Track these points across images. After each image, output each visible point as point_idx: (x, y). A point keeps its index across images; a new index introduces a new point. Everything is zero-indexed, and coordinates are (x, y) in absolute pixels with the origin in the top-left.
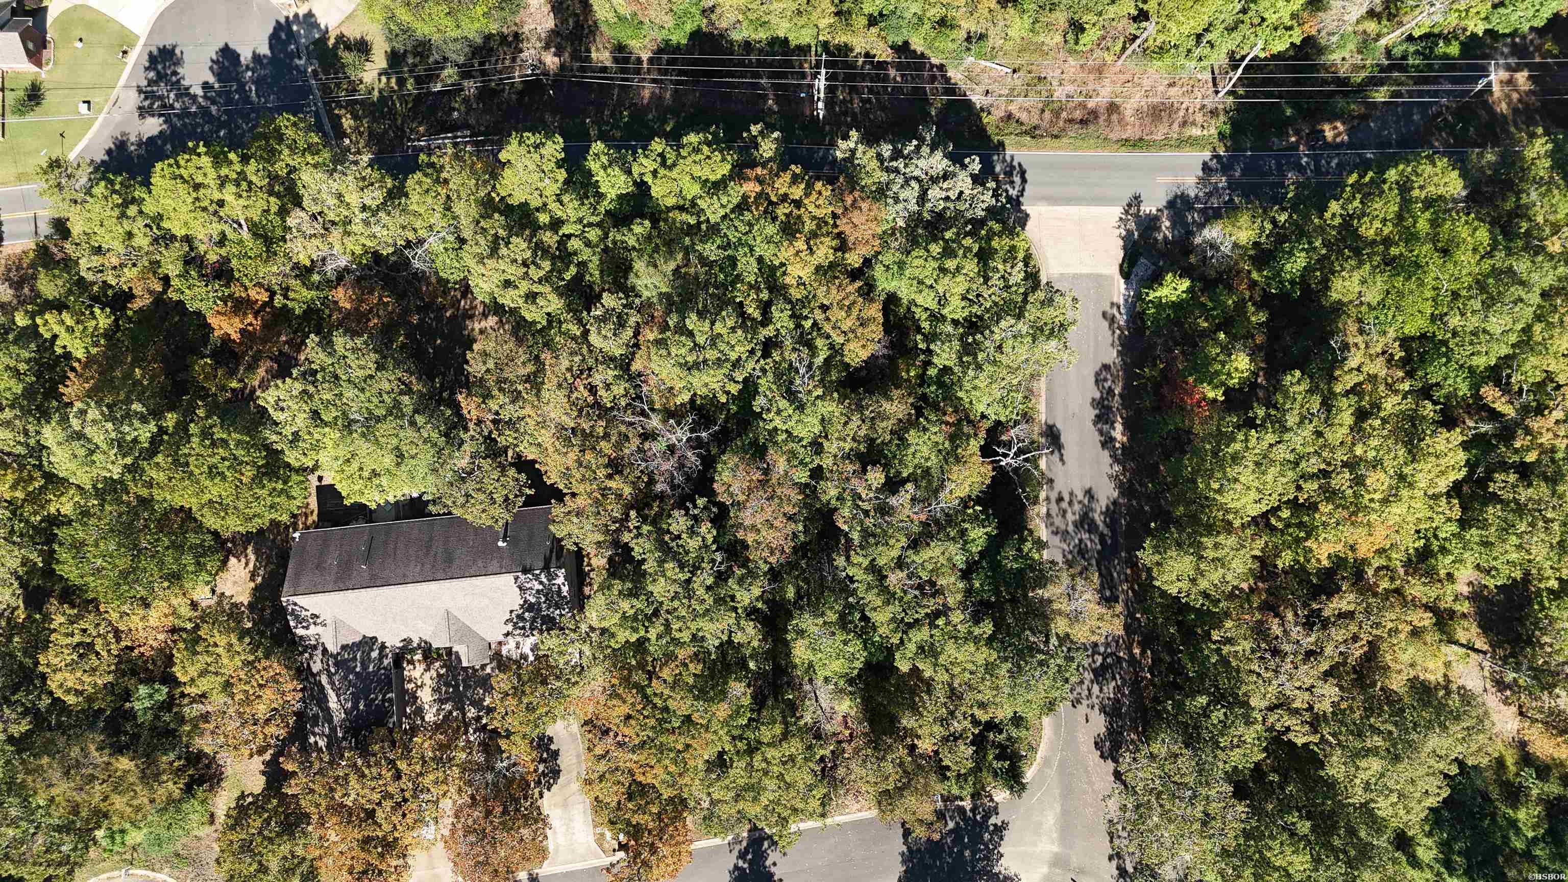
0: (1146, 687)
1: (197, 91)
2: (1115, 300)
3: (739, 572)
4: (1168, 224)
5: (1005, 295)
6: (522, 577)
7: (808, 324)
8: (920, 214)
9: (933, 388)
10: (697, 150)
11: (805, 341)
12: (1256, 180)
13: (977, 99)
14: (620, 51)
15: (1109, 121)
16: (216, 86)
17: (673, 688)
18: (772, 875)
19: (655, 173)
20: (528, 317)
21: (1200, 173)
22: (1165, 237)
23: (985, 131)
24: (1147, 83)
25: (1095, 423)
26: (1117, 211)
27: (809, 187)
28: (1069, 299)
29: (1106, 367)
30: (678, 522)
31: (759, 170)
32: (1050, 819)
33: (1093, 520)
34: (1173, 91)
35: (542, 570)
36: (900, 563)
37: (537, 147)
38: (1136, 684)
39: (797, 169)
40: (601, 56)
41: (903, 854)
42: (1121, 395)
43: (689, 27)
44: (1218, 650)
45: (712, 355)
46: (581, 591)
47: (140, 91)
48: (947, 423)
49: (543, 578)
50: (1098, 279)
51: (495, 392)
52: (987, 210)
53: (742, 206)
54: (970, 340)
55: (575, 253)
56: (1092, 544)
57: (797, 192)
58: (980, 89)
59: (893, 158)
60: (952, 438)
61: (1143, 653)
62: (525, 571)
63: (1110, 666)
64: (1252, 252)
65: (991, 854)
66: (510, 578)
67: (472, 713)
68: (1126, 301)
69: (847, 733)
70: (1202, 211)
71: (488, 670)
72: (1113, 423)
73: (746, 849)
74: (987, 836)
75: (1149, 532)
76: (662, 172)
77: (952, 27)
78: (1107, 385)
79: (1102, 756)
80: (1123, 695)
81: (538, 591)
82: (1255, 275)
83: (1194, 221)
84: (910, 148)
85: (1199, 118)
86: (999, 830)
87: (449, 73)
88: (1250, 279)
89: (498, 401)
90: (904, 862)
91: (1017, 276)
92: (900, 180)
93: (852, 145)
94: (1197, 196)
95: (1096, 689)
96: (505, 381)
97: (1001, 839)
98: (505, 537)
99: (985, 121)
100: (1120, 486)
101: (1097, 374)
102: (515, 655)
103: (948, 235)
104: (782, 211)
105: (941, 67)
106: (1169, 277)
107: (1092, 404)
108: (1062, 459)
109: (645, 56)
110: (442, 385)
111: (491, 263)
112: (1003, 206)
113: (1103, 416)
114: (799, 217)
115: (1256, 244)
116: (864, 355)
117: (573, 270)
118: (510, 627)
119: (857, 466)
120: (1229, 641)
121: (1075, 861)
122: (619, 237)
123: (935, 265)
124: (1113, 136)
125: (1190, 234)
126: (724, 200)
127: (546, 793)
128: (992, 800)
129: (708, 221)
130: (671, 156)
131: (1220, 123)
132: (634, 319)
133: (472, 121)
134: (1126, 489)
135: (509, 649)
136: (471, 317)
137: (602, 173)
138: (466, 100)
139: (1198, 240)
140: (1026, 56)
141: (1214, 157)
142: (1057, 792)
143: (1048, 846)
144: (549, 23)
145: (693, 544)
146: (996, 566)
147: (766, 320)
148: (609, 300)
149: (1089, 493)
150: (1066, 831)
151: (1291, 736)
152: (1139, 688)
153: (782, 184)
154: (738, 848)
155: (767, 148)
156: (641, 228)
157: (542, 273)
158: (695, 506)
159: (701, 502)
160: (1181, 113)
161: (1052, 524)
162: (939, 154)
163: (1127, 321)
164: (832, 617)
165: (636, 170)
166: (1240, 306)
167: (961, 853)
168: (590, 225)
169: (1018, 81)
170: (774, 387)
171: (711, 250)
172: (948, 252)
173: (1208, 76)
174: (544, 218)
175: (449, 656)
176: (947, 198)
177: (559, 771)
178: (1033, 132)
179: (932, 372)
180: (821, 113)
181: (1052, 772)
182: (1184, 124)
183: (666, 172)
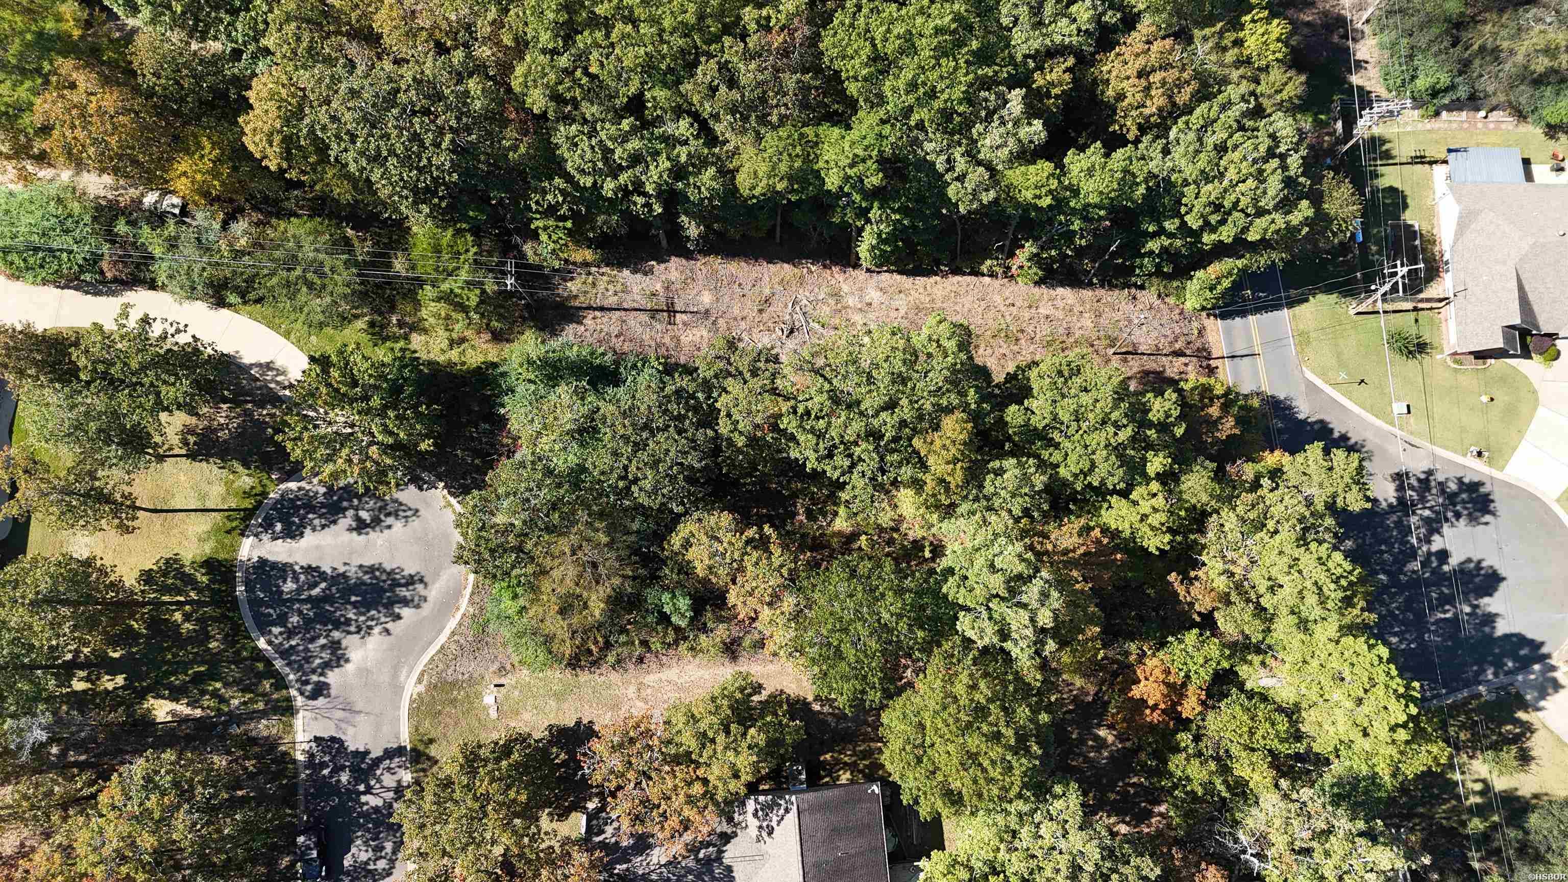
1: (1437, 544)
16: (1446, 568)
47: (1430, 473)
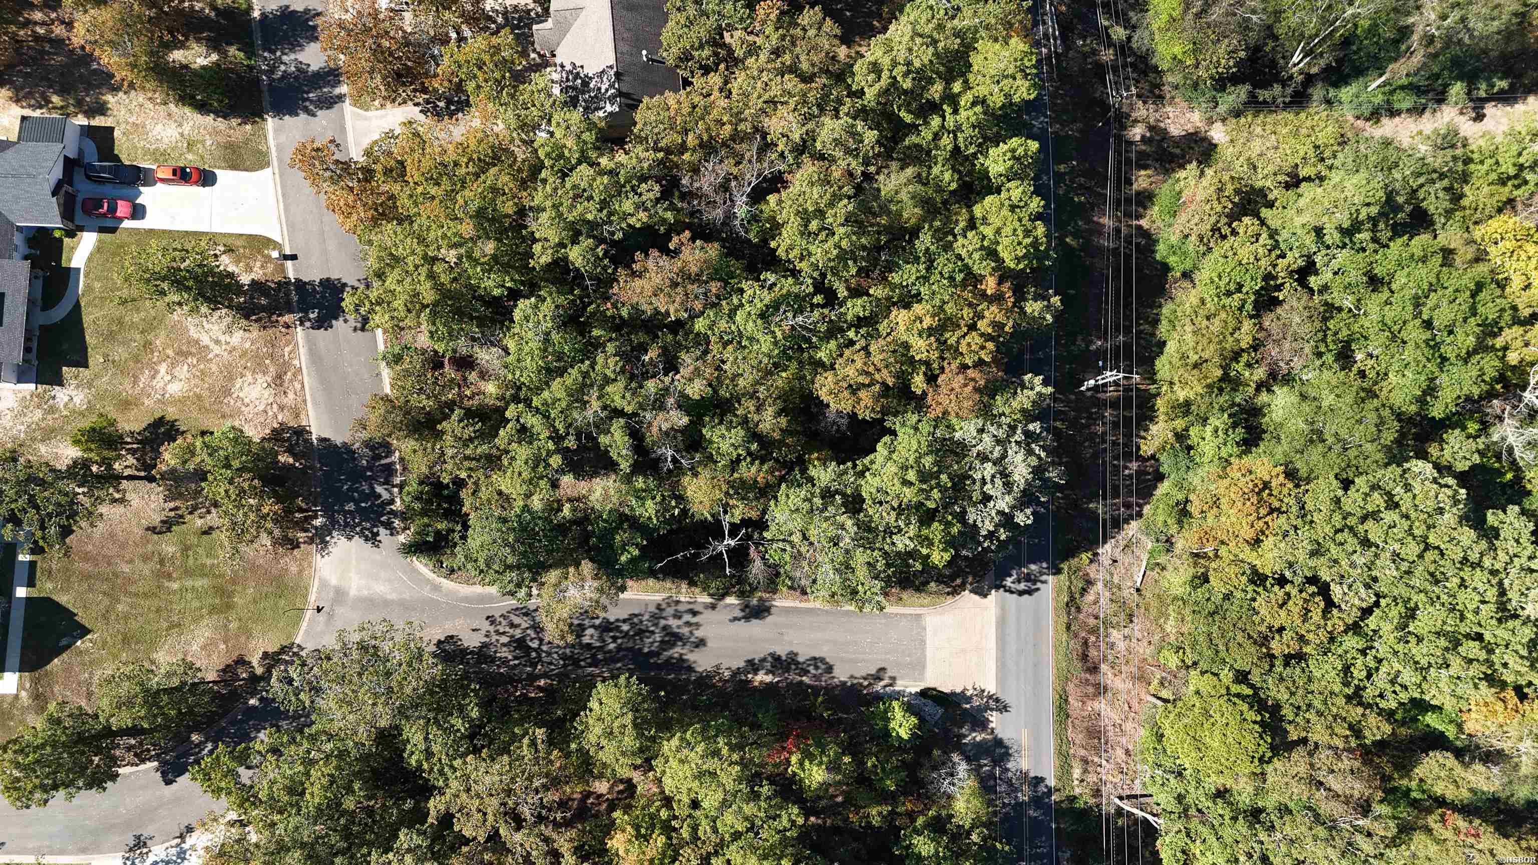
0: (507, 691)
2: (899, 682)
3: (600, 248)
4: (978, 739)
6: (612, 72)
7: (851, 334)
8: (968, 453)
10: (1027, 233)
12: (1026, 832)
13: (1106, 550)
14: (1148, 198)
15: (1087, 684)
18: (336, 318)
19: (1008, 199)
21: (1032, 775)
22: (965, 736)
23: (1073, 556)
24: (1128, 726)
25: (772, 655)
26: (991, 688)
27: (988, 337)
29: (829, 669)
31: (1010, 296)
32: (381, 589)
33: (674, 645)
34: (1120, 752)
35: (618, 90)
36: (609, 409)
37: (1023, 70)
38: (510, 680)
39: (1008, 328)
40: (1142, 180)
41: (351, 444)
42: (801, 682)
43: (1172, 260)
48: (755, 475)
49: (611, 92)
50: (919, 666)
51: (780, 31)
52: (975, 525)
53: (970, 274)
55: (926, 123)
56: (649, 644)
57: (984, 326)
58: (1118, 555)
59: (1026, 433)
60: (742, 481)
61: (541, 690)
62: (617, 74)
63: (529, 655)
64: (944, 814)
65: (348, 528)
66: (612, 61)
68: (898, 692)
69: (469, 394)
70: (992, 776)
71: (532, 54)
72: (772, 672)
74: (368, 525)
75: (655, 690)
77: (1180, 522)
78: (811, 669)
79: (439, 642)
80: (499, 667)
81: (599, 89)
82: (921, 820)
83: (981, 766)
84: (1036, 449)
85: (1092, 778)
86: (373, 539)
87: (1119, 33)
88: (918, 816)
89: (773, 35)
90: (344, 444)
92: (1001, 434)
93: (1037, 388)
94: (1008, 770)
95: (504, 639)
96: (793, 43)
97: (365, 539)
98: (653, 61)
99: (1084, 556)
100: (709, 676)
101: (822, 660)
103: (944, 478)
104: (966, 312)
105: (1140, 515)
106: (915, 723)
107: (791, 653)
108: (736, 619)
109: (1144, 223)
112: (980, 544)
113: (778, 663)
114: (958, 326)
115: (952, 816)
116: (823, 395)
117: (908, 118)
118: (568, 67)
121: (339, 610)
122: (940, 158)
124: (1071, 687)
126: (976, 256)
127: (418, 109)
128: (401, 530)
129: (956, 241)
131: (1086, 799)
133: (1071, 54)
134: (704, 681)
135: (552, 74)
137: (1007, 149)
138: (1094, 52)
139: (956, 758)
140: (1154, 603)
141: (1050, 789)
142: (407, 596)
143: (355, 585)
144: (1175, 130)
145: (628, 206)
148: (870, 138)
149: (701, 643)
150: (370, 602)
152: (507, 683)
153: (993, 313)
155: (1033, 308)
156: (950, 180)
157: (900, 80)
158: (664, 210)
159: (670, 217)
160: (1096, 759)
161: (669, 605)
162: (1029, 477)
163: (873, 691)
165: (1012, 184)
166: (886, 800)
167: (353, 499)
168: (955, 138)
169: (1127, 593)
170: (783, 291)
172: (925, 475)
173: (1138, 790)
174: (957, 87)
175: (542, 16)
176: (984, 482)
178: (1072, 604)
181: (427, 592)
183: (1006, 207)
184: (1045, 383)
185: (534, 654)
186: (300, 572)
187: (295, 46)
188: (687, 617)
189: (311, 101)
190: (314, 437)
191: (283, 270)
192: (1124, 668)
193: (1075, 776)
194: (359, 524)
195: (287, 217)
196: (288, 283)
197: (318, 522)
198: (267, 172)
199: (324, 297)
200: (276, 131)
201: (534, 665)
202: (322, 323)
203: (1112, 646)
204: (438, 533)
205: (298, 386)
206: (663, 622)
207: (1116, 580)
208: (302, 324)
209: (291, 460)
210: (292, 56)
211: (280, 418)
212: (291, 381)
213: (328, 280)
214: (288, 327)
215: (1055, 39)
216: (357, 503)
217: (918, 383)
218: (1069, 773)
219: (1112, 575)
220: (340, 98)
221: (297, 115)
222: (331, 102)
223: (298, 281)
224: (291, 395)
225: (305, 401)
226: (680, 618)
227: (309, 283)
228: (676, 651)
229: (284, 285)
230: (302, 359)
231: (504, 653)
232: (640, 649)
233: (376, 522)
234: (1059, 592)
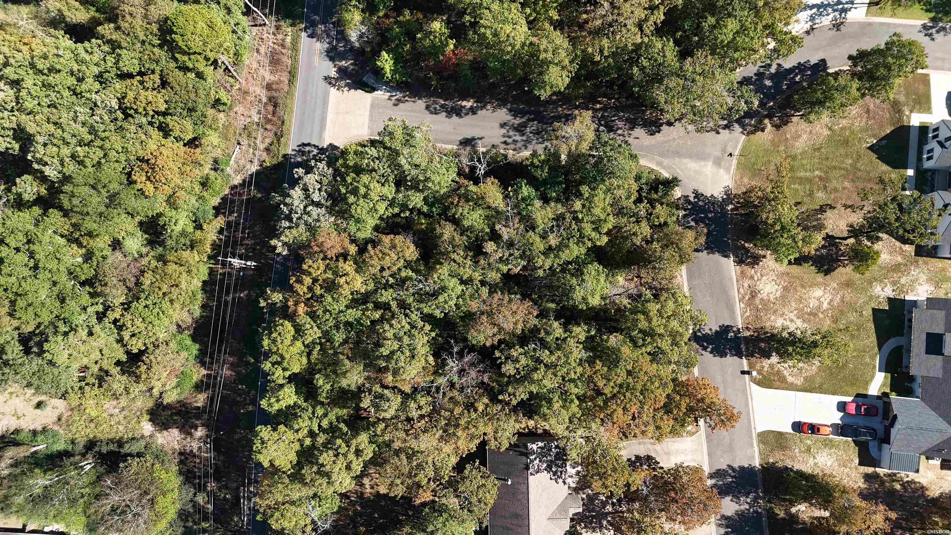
0: (620, 102)
2: (387, 98)
3: (543, 334)
4: (344, 62)
5: (384, 160)
6: (531, 470)
7: (391, 280)
8: (327, 207)
9: (434, 210)
10: (274, 341)
11: (402, 283)
12: (322, 7)
13: (254, 168)
14: (199, 387)
15: (276, 90)
17: (609, 380)
18: (717, 331)
19: (284, 369)
20: (371, 455)
21: (315, 39)
22: (352, 64)
23: (275, 165)
24: (255, 65)
25: (461, 117)
26: (333, 91)
27: (305, 272)
28: (390, 123)
29: (427, 108)
30: (509, 369)
31: (290, 303)
32: (692, 165)
33: (519, 125)
34: (262, 50)
35: (528, 458)
36: (544, 236)
37: (263, 443)
38: (617, 109)
39: (293, 280)
40: (201, 400)
41: (708, 253)
42: (445, 100)
43: (189, 342)
44: (606, 58)
45: (406, 340)
46: (540, 435)
48: (458, 202)
49: (532, 457)
50: (373, 106)
51: (417, 479)
52: (329, 167)
53: (313, 315)
54: (409, 183)
55: (331, 423)
56: (534, 126)
57: (308, 281)
58: (248, 166)
59: (291, 220)
60: (467, 201)
61: (599, 102)
62: (527, 468)
63: (606, 123)
64: (367, 15)
65: (712, 201)
66: (531, 478)
67: (609, 508)
68: (388, 91)
69: (636, 279)
70: (338, 41)
71: (584, 496)
72: (462, 107)
73: (701, 346)
74: (701, 203)
75: (531, 91)
76: (285, 364)
77: (207, 179)
78: (438, 108)
79: (659, 132)
80: (623, 116)
81: (540, 461)
82: (381, 14)
83: (344, 46)
84: (285, 210)
85: (280, 37)
86: (697, 195)
87: (201, 499)
88: (383, 17)
89: (422, 478)
90: (713, 253)
91: (373, 152)
92: (306, 217)
93: (280, 244)
94: (329, 43)
95: (620, 132)
96: (410, 473)
97: (702, 195)
98: (505, 480)
99: (268, 164)
100: (499, 106)
101: (431, 113)
102: (576, 479)
103: (343, 191)
104: (318, 291)
105: (232, 188)
106: (379, 63)
107: (449, 118)
108: (481, 139)
109: (204, 372)
110: (403, 515)
111: (334, 477)
112: (327, 157)
113: (457, 112)
114: (324, 280)
115: (363, 11)
116: (412, 248)
117: (342, 426)
118: (560, 481)
119: (482, 257)
120: (601, 51)
121: (718, 154)
122: (324, 395)
123: (361, 200)
124: (286, 89)
125: (352, 49)
126: (308, 326)
127: (661, 465)
128: (680, 199)
129: (319, 338)
130: (275, 358)
131: (285, 24)
132: (377, 388)
133: (235, 485)
134: (502, 103)
135: (572, 482)
136: (362, 493)
137: (281, 403)
138: (220, 489)
139: (357, 45)
140: (230, 136)
141: (305, 31)
142: (677, 160)
143: (708, 168)
144: (175, 432)
145: (523, 361)
146: (545, 182)
147: (386, 307)
148: (366, 403)
149: (503, 125)
150: (700, 157)
151: (659, 21)
152: (620, 107)
153: (301, 289)
154: (700, 350)
155: (277, 297)
156: (319, 380)
157: (344, 445)
158: (500, 358)
159: (497, 354)
160: (276, 47)
161: (520, 149)
162: (292, 192)
163: (401, 92)
164: (574, 281)
165: (281, 381)
166: (400, 24)
167: (709, 219)
168: (313, 413)
169: (245, 142)
170: (430, 304)
171: (339, 337)
172: (355, 192)
173: (255, 29)
174: (308, 442)
175: (576, 520)
176: (320, 190)
177: (648, 456)
178: (279, 136)
179: (425, 209)
180: (254, 264)
181: (666, 162)
182: (283, 46)
183: (286, 361)
184: (275, 248)
185: (603, 123)
186: (742, 178)
187: (741, 515)
188: (509, 140)
189: (730, 475)
190: (732, 259)
191: (751, 365)
192: (253, 99)
193: (289, 38)
194: (706, 204)
195: (747, 398)
196: (746, 356)
197: (730, 207)
198: (760, 429)
199: (725, 346)
200: (754, 457)
201: (603, 116)
202: (726, 329)
203: (259, 113)
204: (656, 192)
205: (741, 290)
206: (524, 138)
207: (251, 150)
208: (739, 329)
209: (746, 245)
210: (742, 507)
211: (753, 272)
212: (746, 294)
213: (721, 357)
214: (747, 328)
215: (244, 497)
216: (706, 217)
217: (353, 249)
218: (293, 39)
219: (253, 154)
220: (711, 476)
221: (739, 467)
222: (717, 474)
223: (741, 357)
224: (746, 285)
225: (737, 281)
226: (514, 141)
227: (734, 355)
228: (518, 121)
229: (750, 355)
230: (738, 307)
231: (620, 124)
232: (539, 123)
233: (694, 205)
234: (286, 144)
